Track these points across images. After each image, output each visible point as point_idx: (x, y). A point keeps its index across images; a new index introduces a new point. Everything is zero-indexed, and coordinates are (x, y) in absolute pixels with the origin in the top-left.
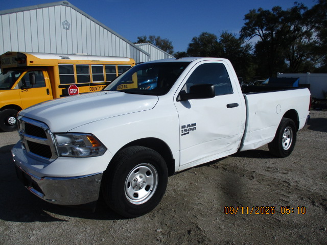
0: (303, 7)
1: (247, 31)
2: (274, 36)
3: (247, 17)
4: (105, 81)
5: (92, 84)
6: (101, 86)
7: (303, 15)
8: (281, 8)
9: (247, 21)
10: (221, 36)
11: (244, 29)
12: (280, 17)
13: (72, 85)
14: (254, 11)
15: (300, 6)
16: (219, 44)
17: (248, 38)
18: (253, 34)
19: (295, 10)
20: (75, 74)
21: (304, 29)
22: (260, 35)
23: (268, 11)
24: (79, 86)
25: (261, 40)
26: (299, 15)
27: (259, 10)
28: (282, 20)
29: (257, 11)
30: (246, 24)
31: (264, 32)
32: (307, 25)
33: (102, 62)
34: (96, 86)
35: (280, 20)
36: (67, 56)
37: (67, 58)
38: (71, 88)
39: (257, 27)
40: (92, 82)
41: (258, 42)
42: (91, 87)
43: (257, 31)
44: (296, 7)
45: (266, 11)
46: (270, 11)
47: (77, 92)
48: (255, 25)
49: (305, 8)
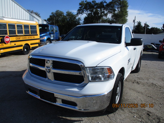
0: (105, 2)
1: (80, 11)
2: (93, 14)
3: (80, 4)
4: (24, 34)
5: (17, 36)
6: (22, 37)
7: (106, 6)
8: (96, 1)
9: (80, 6)
10: (67, 13)
11: (79, 10)
12: (95, 5)
13: (6, 36)
14: (83, 1)
15: (104, 1)
16: (66, 16)
17: (81, 14)
18: (83, 13)
19: (102, 3)
20: (8, 30)
21: (106, 12)
22: (86, 14)
23: (90, 2)
24: (10, 36)
25: (87, 16)
26: (104, 5)
27: (86, 1)
28: (96, 7)
29: (84, 2)
30: (80, 8)
31: (88, 12)
32: (106, 10)
33: (22, 23)
34: (19, 37)
35: (95, 7)
36: (2, 18)
37: (3, 19)
38: (6, 38)
39: (85, 10)
40: (17, 34)
41: (85, 17)
42: (17, 37)
43: (85, 12)
44: (102, 2)
45: (89, 2)
46: (91, 2)
47: (9, 40)
48: (84, 9)
49: (106, 3)
